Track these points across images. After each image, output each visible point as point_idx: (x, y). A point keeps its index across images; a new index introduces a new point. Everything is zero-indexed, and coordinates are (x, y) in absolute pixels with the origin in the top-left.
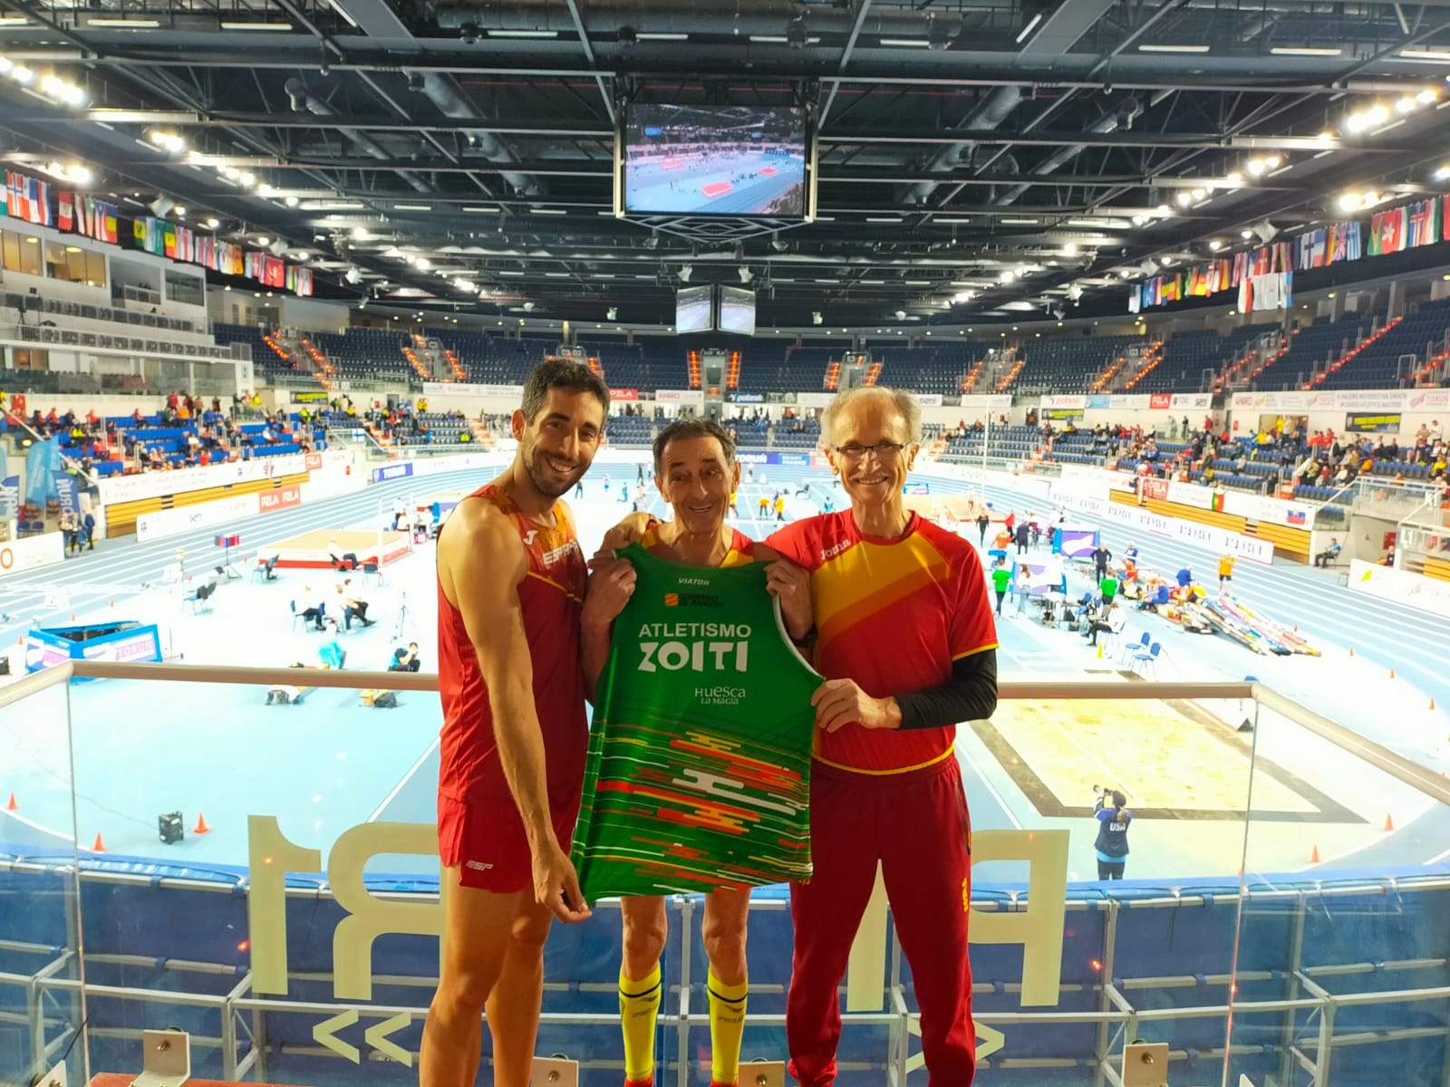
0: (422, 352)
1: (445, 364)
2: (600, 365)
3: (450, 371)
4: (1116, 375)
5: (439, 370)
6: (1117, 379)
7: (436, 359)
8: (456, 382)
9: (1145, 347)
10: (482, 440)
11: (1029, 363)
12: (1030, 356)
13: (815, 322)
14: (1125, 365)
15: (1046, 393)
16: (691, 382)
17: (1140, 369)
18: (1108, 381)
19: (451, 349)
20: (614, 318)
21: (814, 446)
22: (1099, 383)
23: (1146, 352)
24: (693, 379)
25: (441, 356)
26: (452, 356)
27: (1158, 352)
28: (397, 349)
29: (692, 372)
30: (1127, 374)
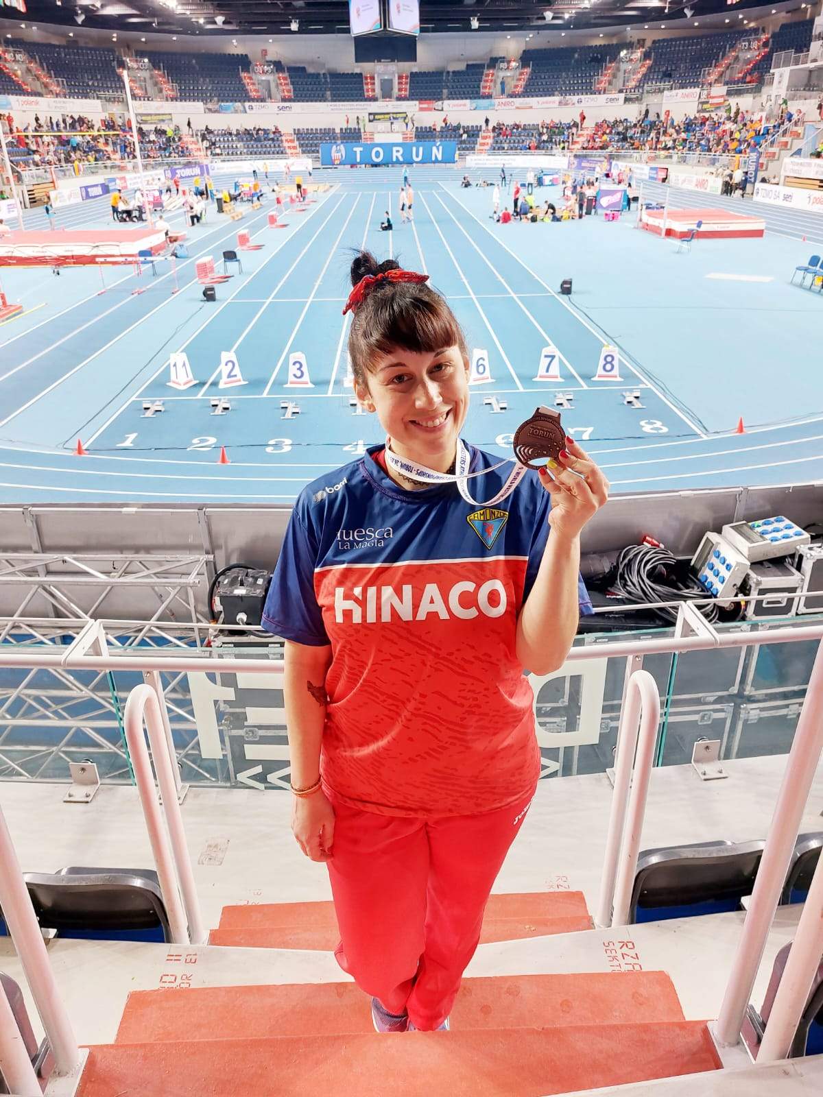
0: (133, 72)
1: (156, 84)
2: (289, 81)
3: (161, 91)
4: (728, 68)
5: (151, 90)
6: (728, 72)
7: (148, 80)
8: (167, 100)
9: (754, 40)
10: (196, 154)
11: (655, 61)
12: (656, 55)
13: (473, 28)
14: (737, 58)
15: (668, 89)
16: (366, 94)
17: (748, 62)
18: (721, 75)
19: (159, 69)
20: (297, 30)
21: (473, 149)
22: (712, 78)
23: (755, 45)
24: (368, 91)
25: (152, 77)
26: (160, 76)
27: (765, 44)
28: (114, 71)
29: (367, 84)
30: (738, 66)
